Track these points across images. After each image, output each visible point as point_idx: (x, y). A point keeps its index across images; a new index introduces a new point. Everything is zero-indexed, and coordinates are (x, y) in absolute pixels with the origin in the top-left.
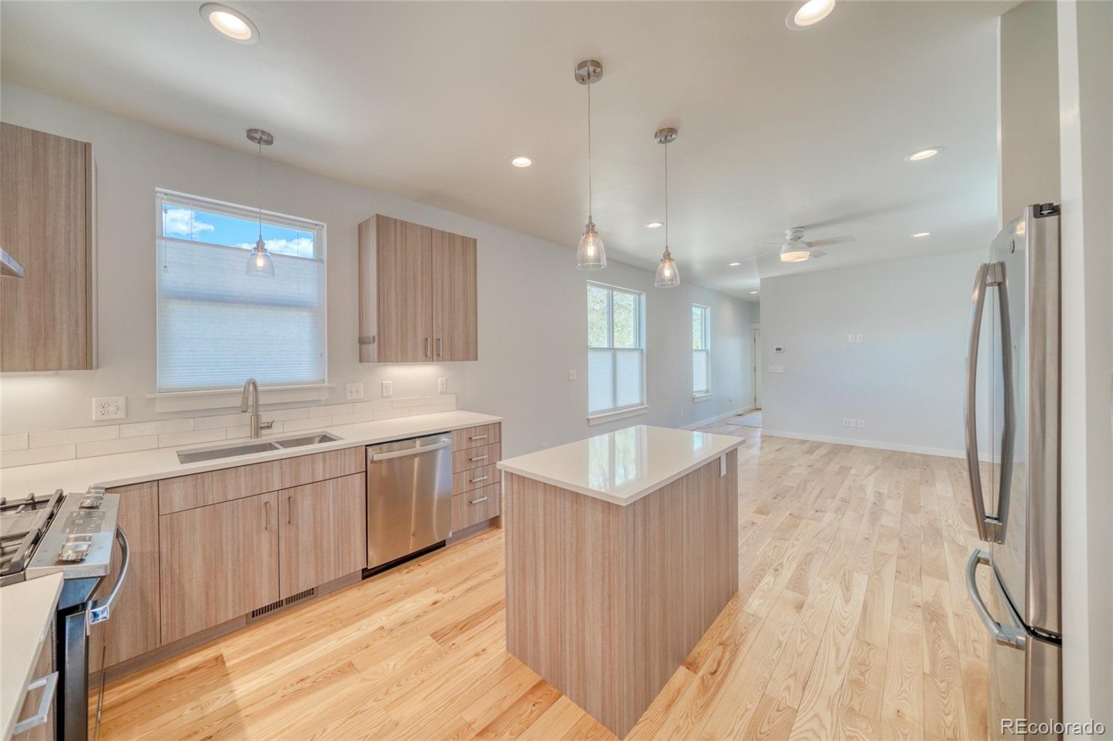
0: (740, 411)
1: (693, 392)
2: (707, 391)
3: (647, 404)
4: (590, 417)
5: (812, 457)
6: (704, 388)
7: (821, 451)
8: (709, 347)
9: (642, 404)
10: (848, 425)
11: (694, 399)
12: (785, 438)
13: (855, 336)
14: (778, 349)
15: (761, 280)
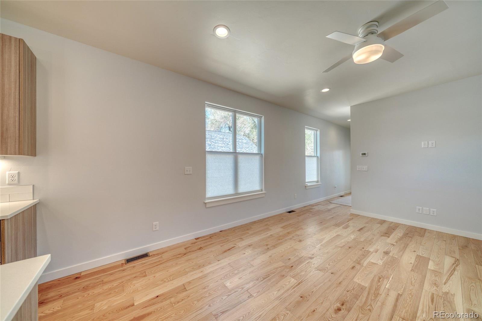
0: (342, 193)
1: (305, 182)
2: (317, 182)
3: (265, 191)
4: (207, 201)
5: (389, 240)
6: (315, 179)
7: (398, 234)
8: (319, 155)
9: (262, 191)
10: (420, 212)
11: (306, 187)
12: (368, 217)
13: (428, 143)
14: (364, 154)
15: (351, 107)
